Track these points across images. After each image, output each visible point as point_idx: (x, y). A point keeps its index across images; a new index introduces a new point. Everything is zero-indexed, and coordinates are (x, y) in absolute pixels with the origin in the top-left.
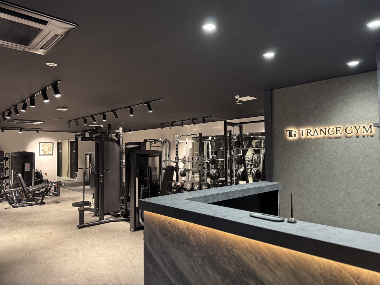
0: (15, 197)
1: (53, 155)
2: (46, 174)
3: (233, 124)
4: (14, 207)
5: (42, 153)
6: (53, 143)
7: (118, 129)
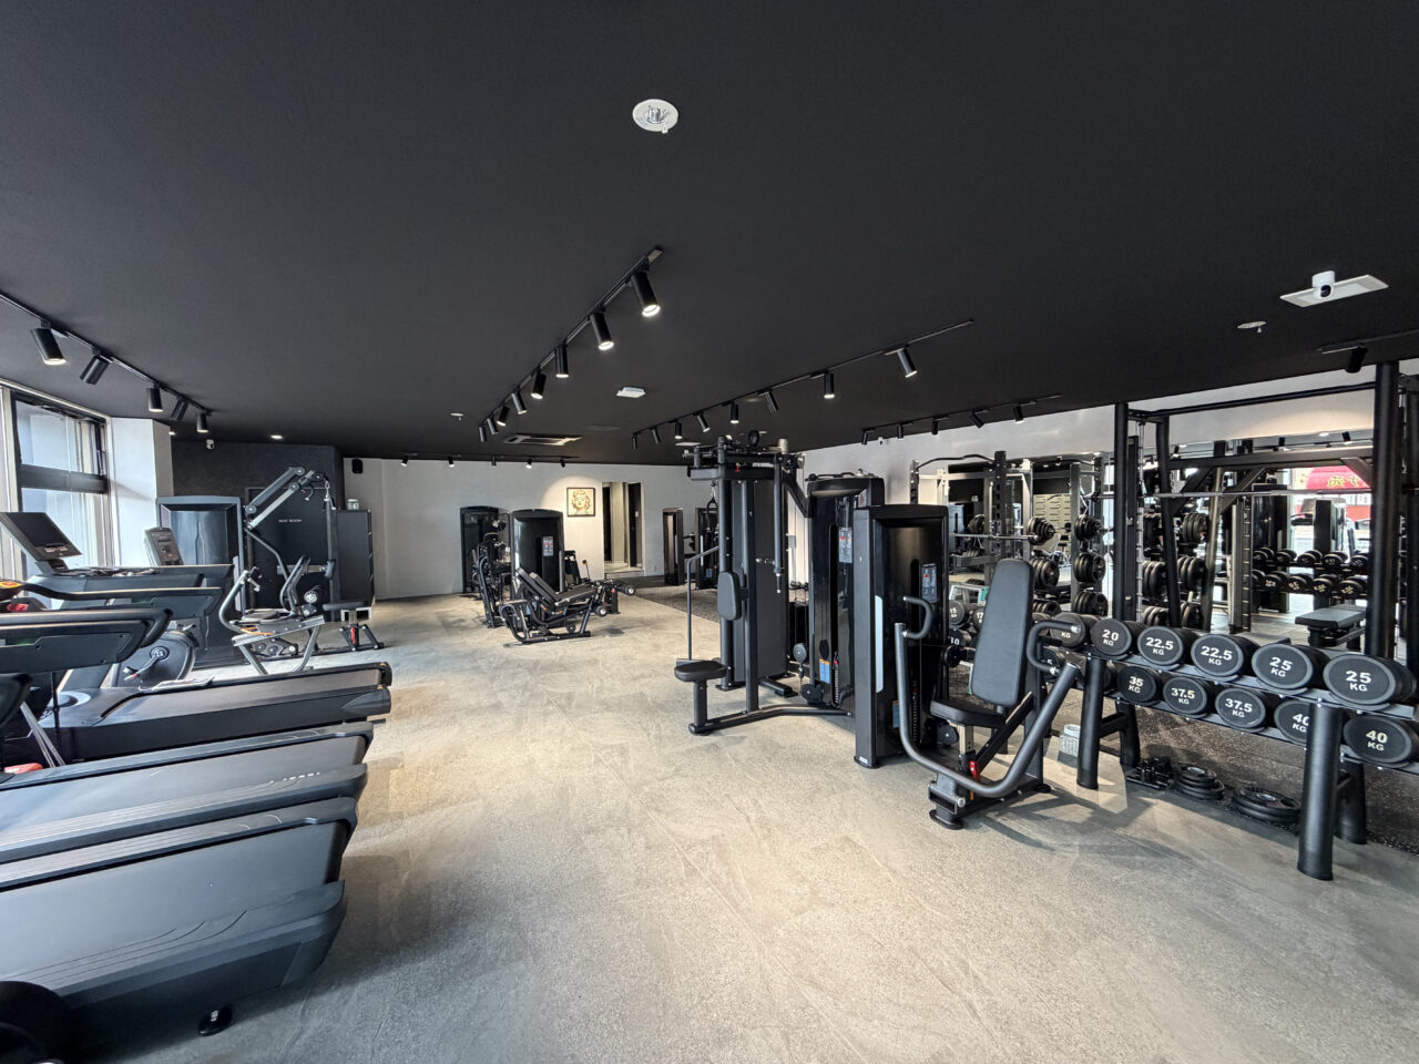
0: (525, 616)
1: (594, 515)
2: (585, 562)
3: (1143, 417)
4: (525, 642)
5: (573, 511)
6: (594, 490)
7: (776, 445)
